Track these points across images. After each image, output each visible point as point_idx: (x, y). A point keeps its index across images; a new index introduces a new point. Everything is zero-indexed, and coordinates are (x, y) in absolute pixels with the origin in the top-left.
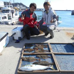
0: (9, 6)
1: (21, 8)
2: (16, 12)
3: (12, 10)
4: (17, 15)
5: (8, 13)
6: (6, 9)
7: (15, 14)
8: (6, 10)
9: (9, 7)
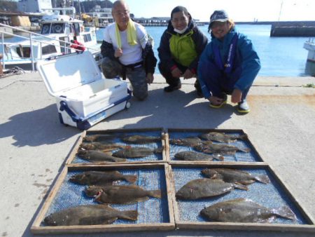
0: (64, 9)
1: (106, 15)
2: (88, 30)
3: (74, 24)
4: (90, 40)
5: (62, 32)
6: (55, 21)
7: (85, 36)
8: (55, 24)
9: (64, 12)
